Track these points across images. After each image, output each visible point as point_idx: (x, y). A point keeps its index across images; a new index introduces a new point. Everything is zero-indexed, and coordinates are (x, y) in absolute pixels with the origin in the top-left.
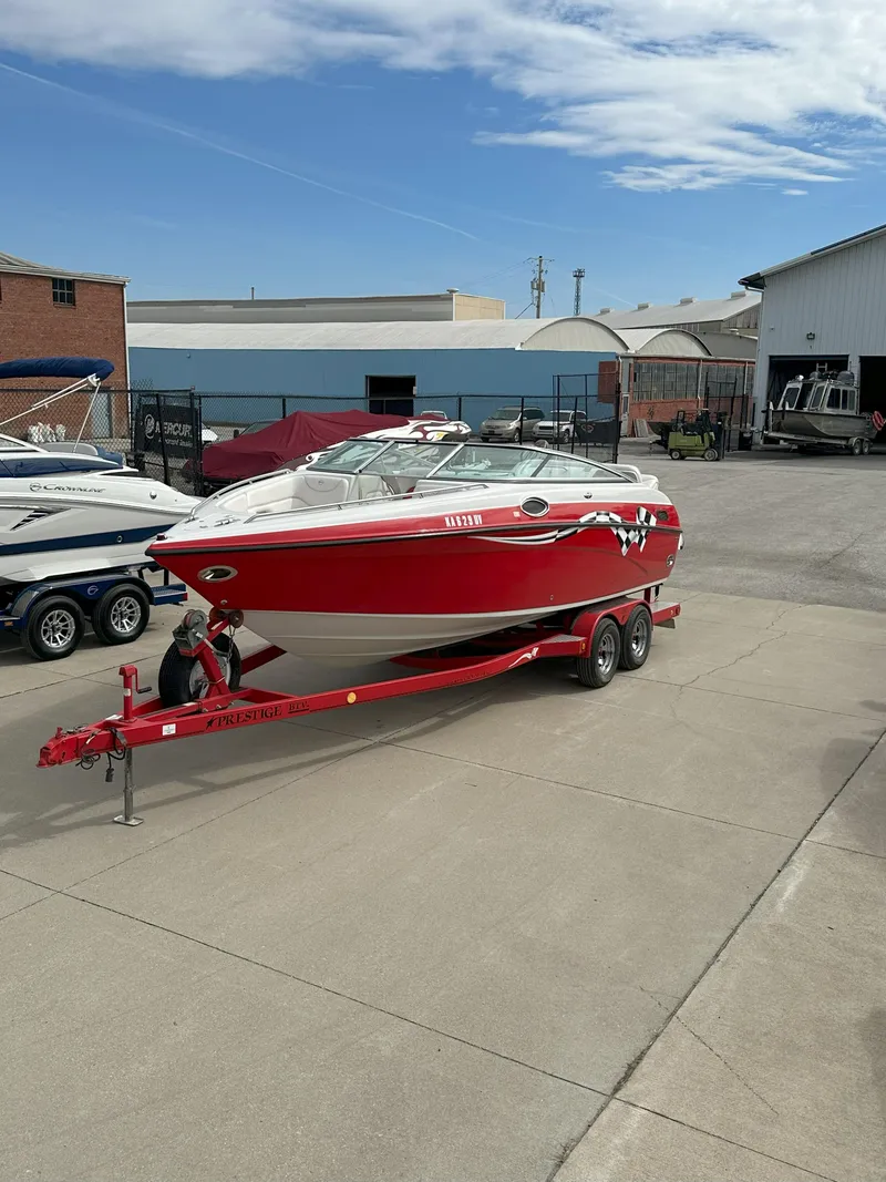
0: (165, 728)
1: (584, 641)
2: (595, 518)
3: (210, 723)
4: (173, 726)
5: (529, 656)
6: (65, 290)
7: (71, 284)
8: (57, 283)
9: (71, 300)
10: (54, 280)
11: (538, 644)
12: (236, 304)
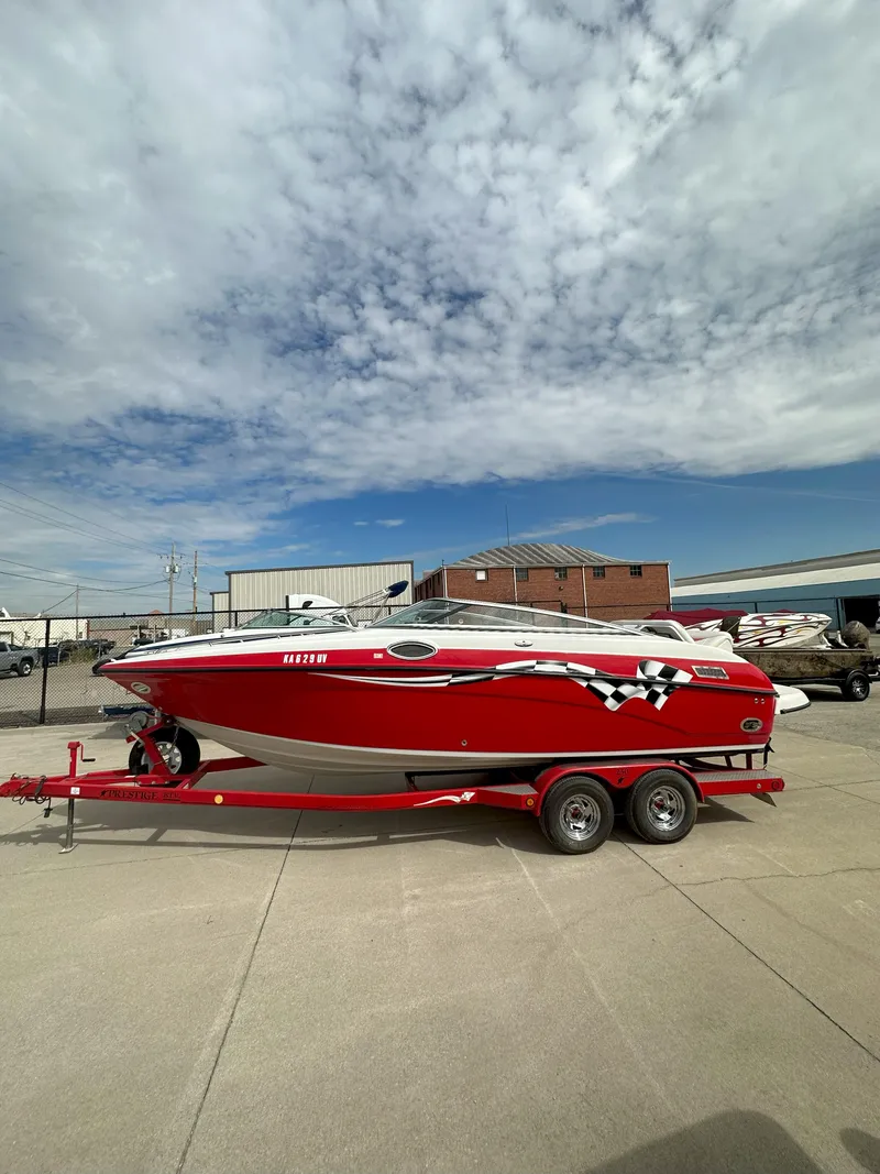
0: (73, 789)
1: (532, 797)
2: (533, 667)
3: (103, 793)
4: (78, 789)
5: (456, 799)
6: (637, 570)
7: (640, 567)
8: (633, 567)
9: (640, 574)
10: (631, 566)
11: (476, 789)
12: (763, 568)
